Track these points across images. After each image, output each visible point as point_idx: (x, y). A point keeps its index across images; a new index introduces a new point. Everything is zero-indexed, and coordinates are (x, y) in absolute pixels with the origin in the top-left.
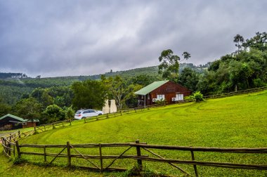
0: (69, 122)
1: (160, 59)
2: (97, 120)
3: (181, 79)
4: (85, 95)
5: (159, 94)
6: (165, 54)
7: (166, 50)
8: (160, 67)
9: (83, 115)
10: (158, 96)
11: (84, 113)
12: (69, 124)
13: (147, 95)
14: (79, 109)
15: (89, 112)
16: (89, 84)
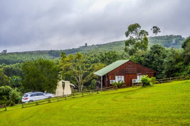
0: (5, 107)
1: (127, 35)
2: (37, 105)
3: (148, 57)
4: (35, 76)
5: (118, 75)
6: (133, 28)
7: (134, 24)
8: (127, 43)
9: (30, 98)
10: (116, 77)
11: (32, 96)
12: (4, 109)
13: (104, 76)
14: (27, 92)
15: (38, 95)
16: (41, 64)
